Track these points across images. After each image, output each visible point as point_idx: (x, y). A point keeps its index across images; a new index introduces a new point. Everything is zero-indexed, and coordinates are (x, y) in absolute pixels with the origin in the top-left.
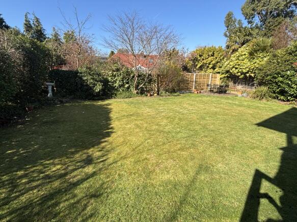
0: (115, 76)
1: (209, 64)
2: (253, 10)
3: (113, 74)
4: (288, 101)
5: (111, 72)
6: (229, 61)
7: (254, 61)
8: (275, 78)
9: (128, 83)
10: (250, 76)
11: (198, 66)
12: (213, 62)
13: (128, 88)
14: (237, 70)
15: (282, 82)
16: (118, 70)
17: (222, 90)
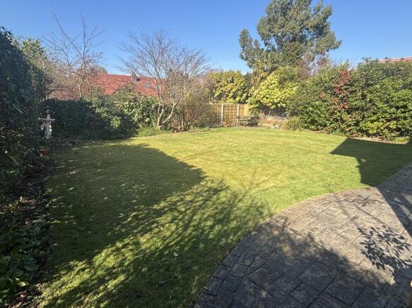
0: (132, 108)
1: (229, 92)
2: (270, 30)
3: (130, 105)
4: (318, 130)
5: (127, 103)
6: (258, 90)
7: (285, 90)
8: (306, 108)
9: (148, 116)
10: (282, 107)
11: (216, 95)
12: (234, 90)
13: (149, 123)
14: (268, 100)
15: (312, 112)
16: (135, 100)
17: (253, 123)
